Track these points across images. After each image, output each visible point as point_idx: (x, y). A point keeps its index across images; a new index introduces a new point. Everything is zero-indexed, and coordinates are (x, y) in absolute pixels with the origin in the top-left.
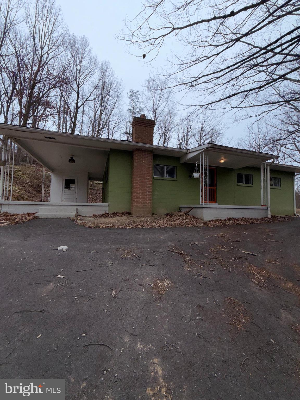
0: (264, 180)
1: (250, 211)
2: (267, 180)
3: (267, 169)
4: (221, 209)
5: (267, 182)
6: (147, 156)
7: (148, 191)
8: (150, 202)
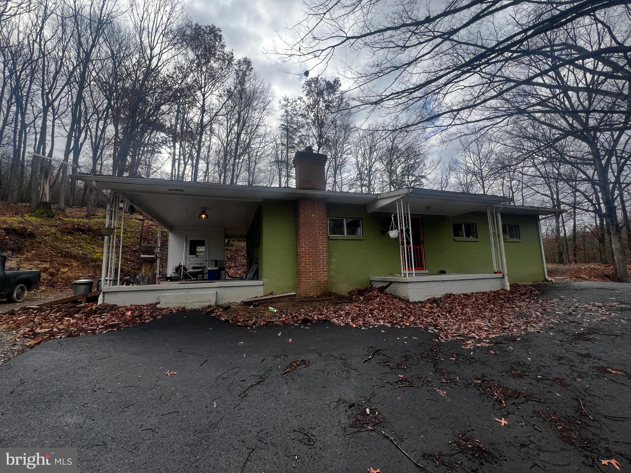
0: (494, 233)
1: (477, 282)
2: (498, 234)
3: (496, 217)
4: (434, 283)
5: (498, 236)
6: (318, 207)
7: (321, 259)
8: (325, 276)
